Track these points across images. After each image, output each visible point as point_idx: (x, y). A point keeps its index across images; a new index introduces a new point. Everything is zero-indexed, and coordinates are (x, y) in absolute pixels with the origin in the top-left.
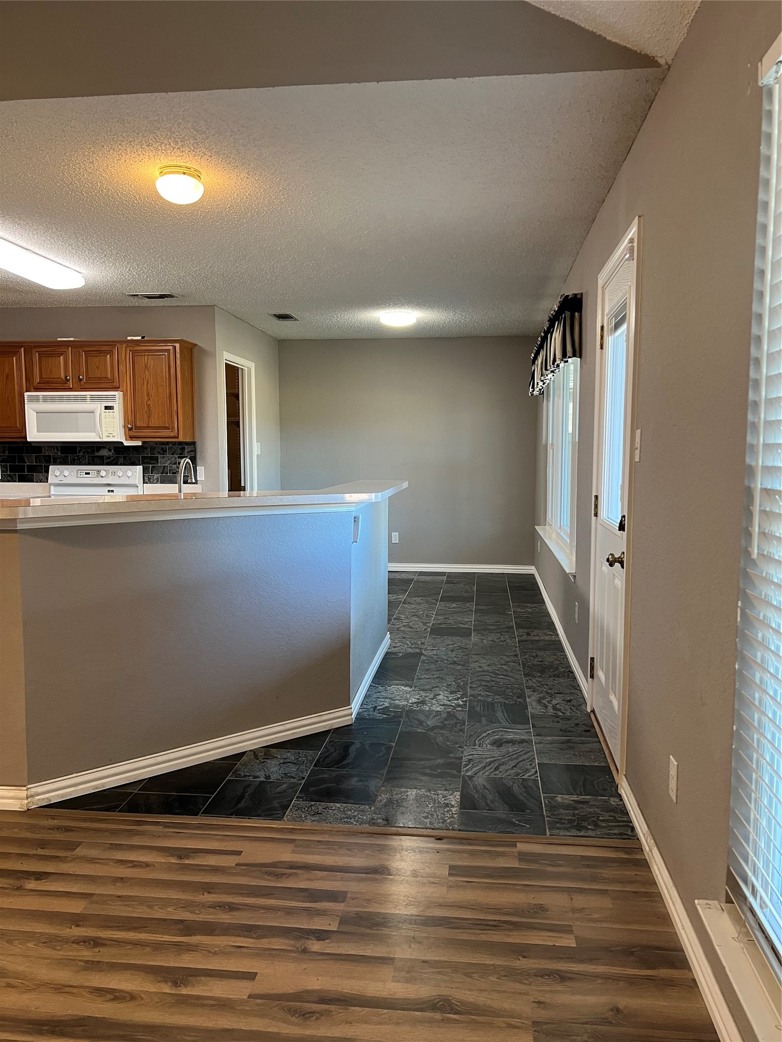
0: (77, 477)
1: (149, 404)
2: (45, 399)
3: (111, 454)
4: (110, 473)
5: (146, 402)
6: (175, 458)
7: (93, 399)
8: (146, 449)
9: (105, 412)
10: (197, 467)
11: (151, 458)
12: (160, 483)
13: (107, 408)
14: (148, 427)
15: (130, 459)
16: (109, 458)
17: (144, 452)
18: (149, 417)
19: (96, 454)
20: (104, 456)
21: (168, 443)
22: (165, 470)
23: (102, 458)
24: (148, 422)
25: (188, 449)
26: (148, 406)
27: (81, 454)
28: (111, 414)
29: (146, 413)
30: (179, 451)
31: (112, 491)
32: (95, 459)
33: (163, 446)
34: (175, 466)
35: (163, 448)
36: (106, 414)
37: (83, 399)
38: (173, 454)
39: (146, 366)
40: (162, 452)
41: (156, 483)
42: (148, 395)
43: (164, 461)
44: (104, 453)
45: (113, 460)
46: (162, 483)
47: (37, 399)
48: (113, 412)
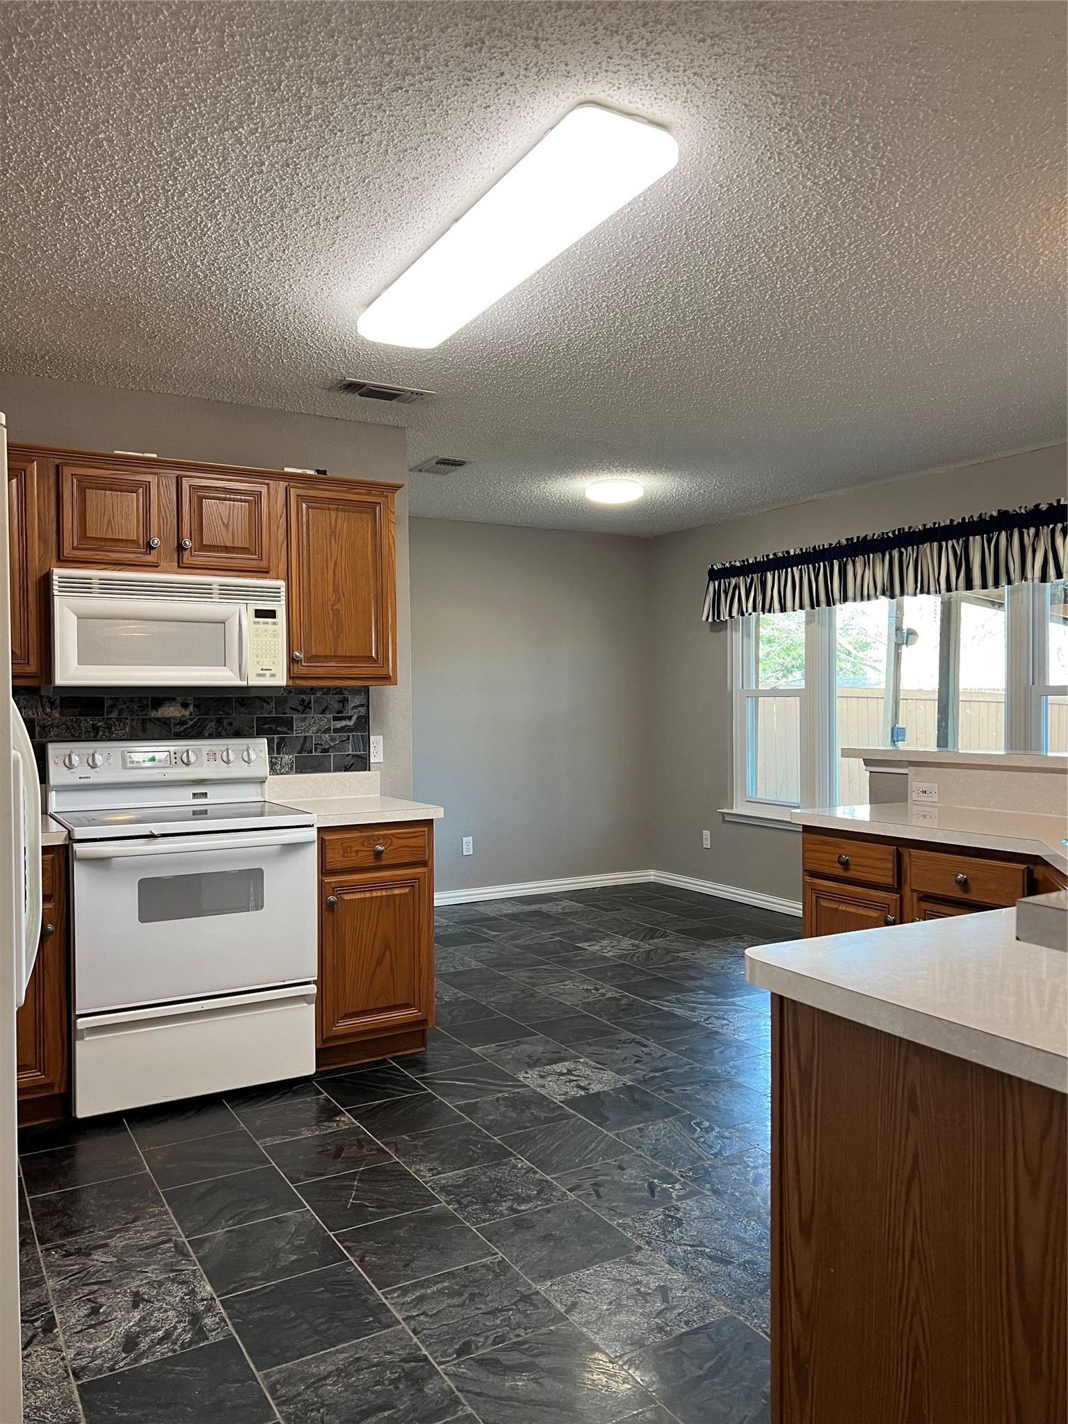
0: (125, 768)
1: (338, 610)
2: (108, 587)
3: (187, 713)
4: (205, 757)
5: (333, 605)
6: (329, 720)
7: (228, 593)
8: (268, 703)
9: (255, 623)
10: (371, 737)
11: (279, 721)
12: (297, 772)
13: (259, 614)
14: (335, 657)
15: (230, 724)
16: (182, 723)
17: (262, 708)
18: (337, 636)
19: (153, 714)
20: (169, 718)
21: (312, 690)
22: (307, 744)
23: (165, 722)
24: (336, 645)
25: (355, 701)
26: (337, 613)
27: (114, 715)
28: (270, 627)
29: (332, 627)
30: (337, 706)
31: (205, 795)
32: (149, 725)
33: (304, 696)
34: (327, 736)
35: (303, 700)
36: (257, 626)
37: (203, 592)
38: (323, 712)
39: (333, 532)
40: (300, 708)
41: (287, 773)
42: (336, 591)
43: (307, 726)
44: (171, 711)
45: (193, 726)
46: (301, 772)
47: (84, 586)
48: (274, 624)
